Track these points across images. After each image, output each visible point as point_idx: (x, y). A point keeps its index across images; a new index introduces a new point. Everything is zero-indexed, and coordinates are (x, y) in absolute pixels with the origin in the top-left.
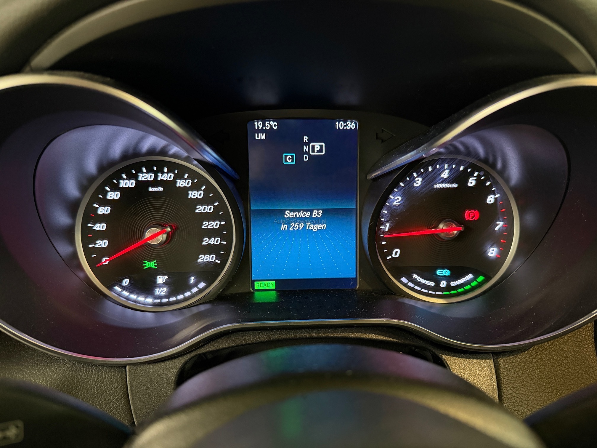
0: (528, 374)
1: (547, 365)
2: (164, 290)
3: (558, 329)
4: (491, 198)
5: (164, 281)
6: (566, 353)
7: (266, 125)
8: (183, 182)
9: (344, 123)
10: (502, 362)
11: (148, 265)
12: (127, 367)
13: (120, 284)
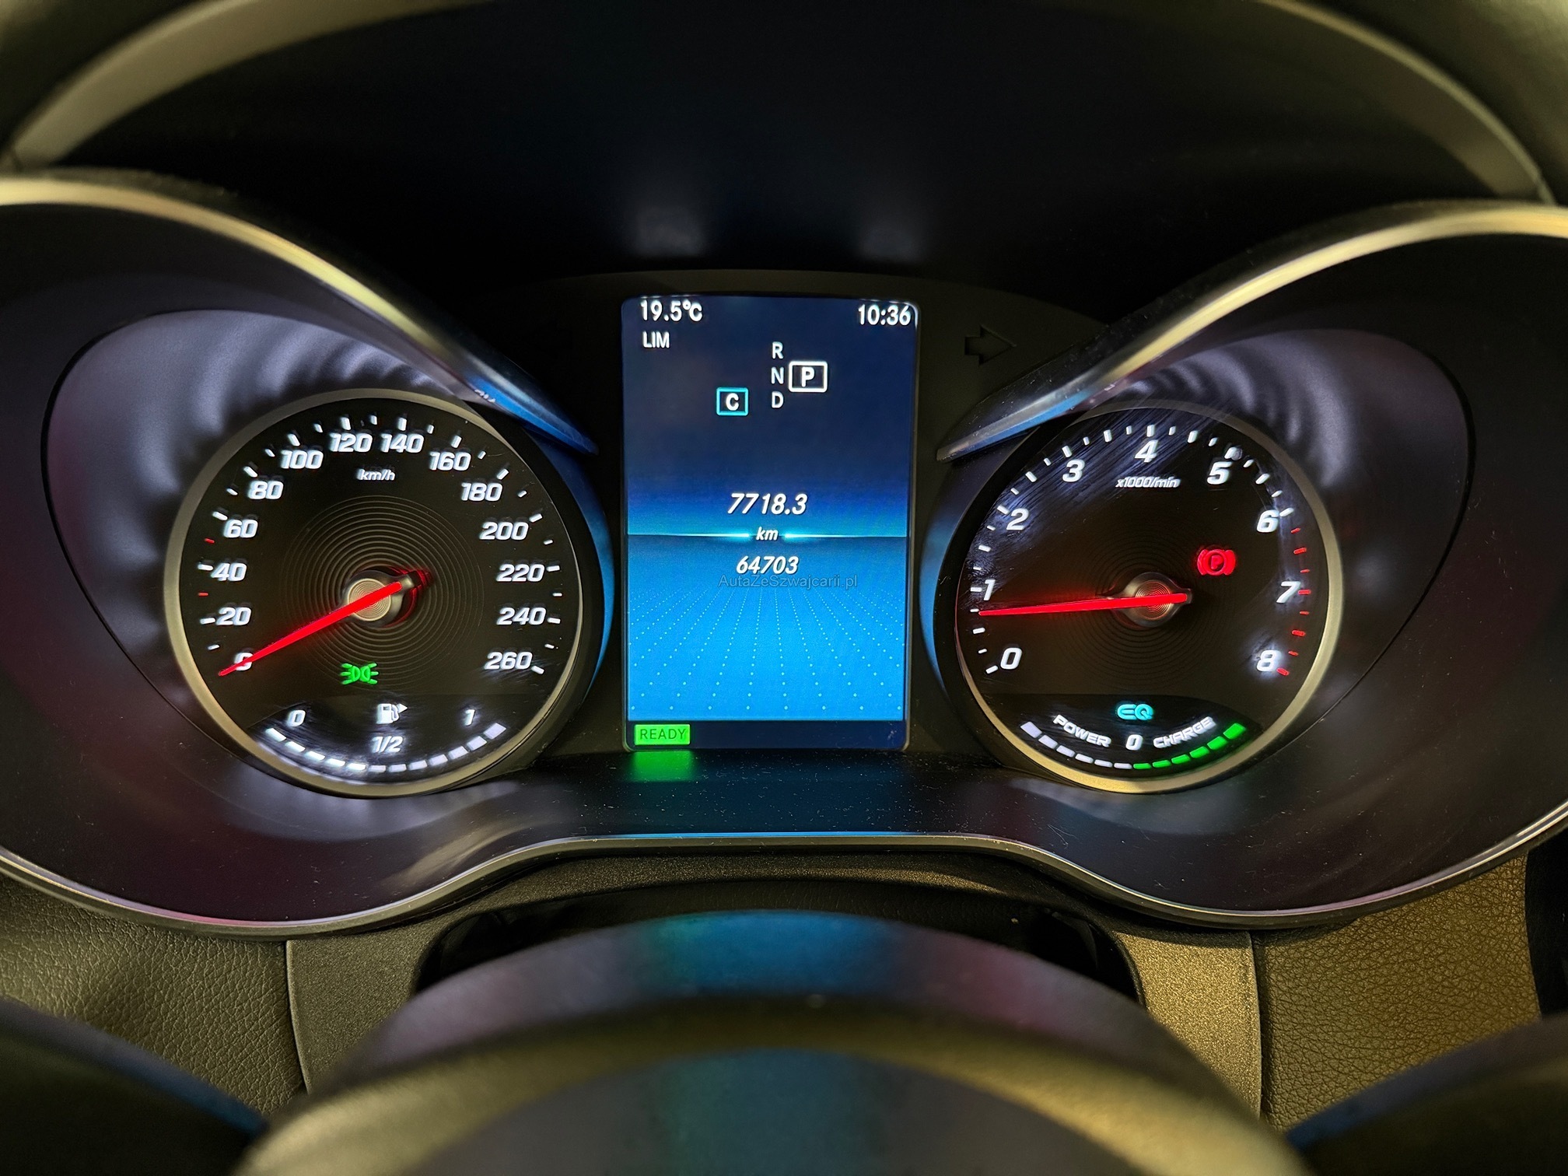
0: (1343, 989)
1: (1396, 967)
2: (395, 742)
3: (1425, 876)
4: (1270, 516)
5: (395, 717)
6: (1448, 936)
7: (673, 310)
8: (448, 457)
9: (881, 310)
10: (1276, 957)
11: (353, 675)
12: (289, 944)
13: (281, 723)
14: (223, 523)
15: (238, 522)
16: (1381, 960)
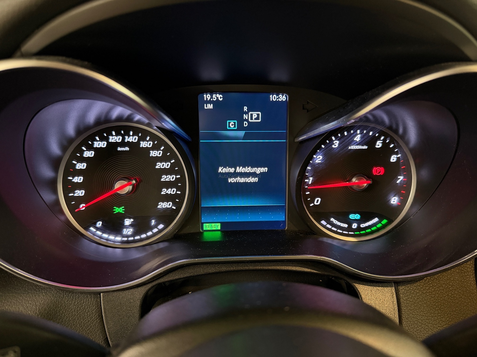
0: (422, 299)
1: (437, 292)
2: (130, 231)
5: (130, 223)
6: (453, 282)
7: (214, 97)
8: (146, 143)
9: (277, 96)
10: (402, 290)
11: (117, 210)
12: (101, 294)
13: (95, 226)
14: (75, 164)
15: (80, 164)
16: (433, 290)
